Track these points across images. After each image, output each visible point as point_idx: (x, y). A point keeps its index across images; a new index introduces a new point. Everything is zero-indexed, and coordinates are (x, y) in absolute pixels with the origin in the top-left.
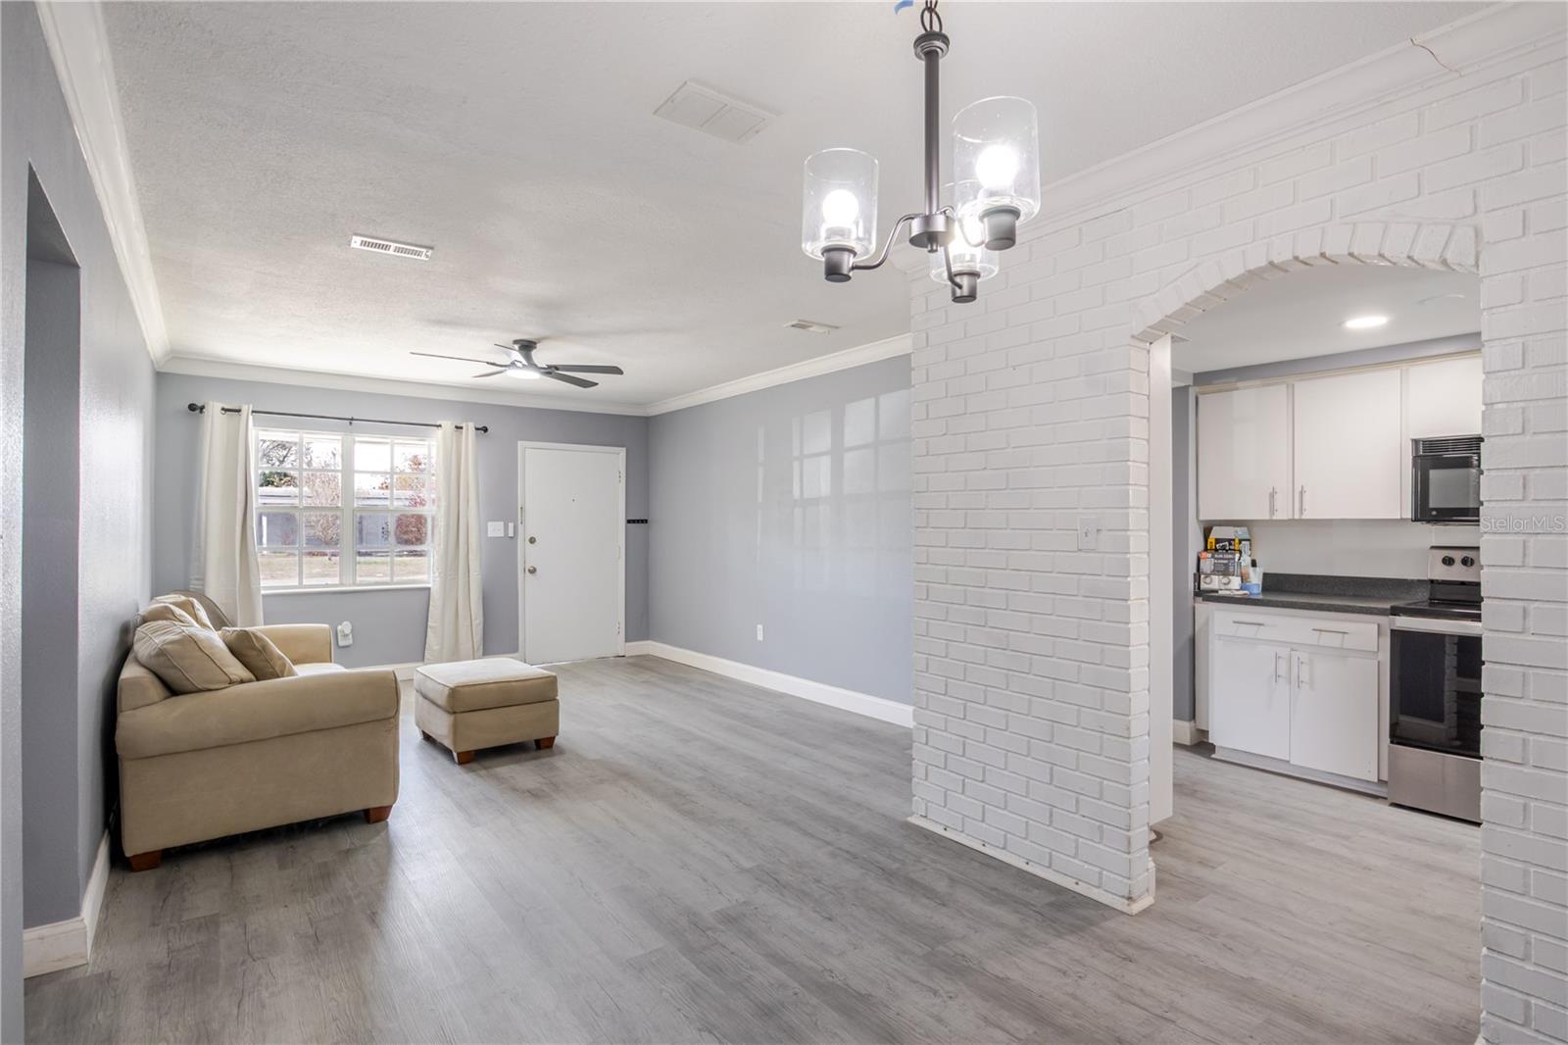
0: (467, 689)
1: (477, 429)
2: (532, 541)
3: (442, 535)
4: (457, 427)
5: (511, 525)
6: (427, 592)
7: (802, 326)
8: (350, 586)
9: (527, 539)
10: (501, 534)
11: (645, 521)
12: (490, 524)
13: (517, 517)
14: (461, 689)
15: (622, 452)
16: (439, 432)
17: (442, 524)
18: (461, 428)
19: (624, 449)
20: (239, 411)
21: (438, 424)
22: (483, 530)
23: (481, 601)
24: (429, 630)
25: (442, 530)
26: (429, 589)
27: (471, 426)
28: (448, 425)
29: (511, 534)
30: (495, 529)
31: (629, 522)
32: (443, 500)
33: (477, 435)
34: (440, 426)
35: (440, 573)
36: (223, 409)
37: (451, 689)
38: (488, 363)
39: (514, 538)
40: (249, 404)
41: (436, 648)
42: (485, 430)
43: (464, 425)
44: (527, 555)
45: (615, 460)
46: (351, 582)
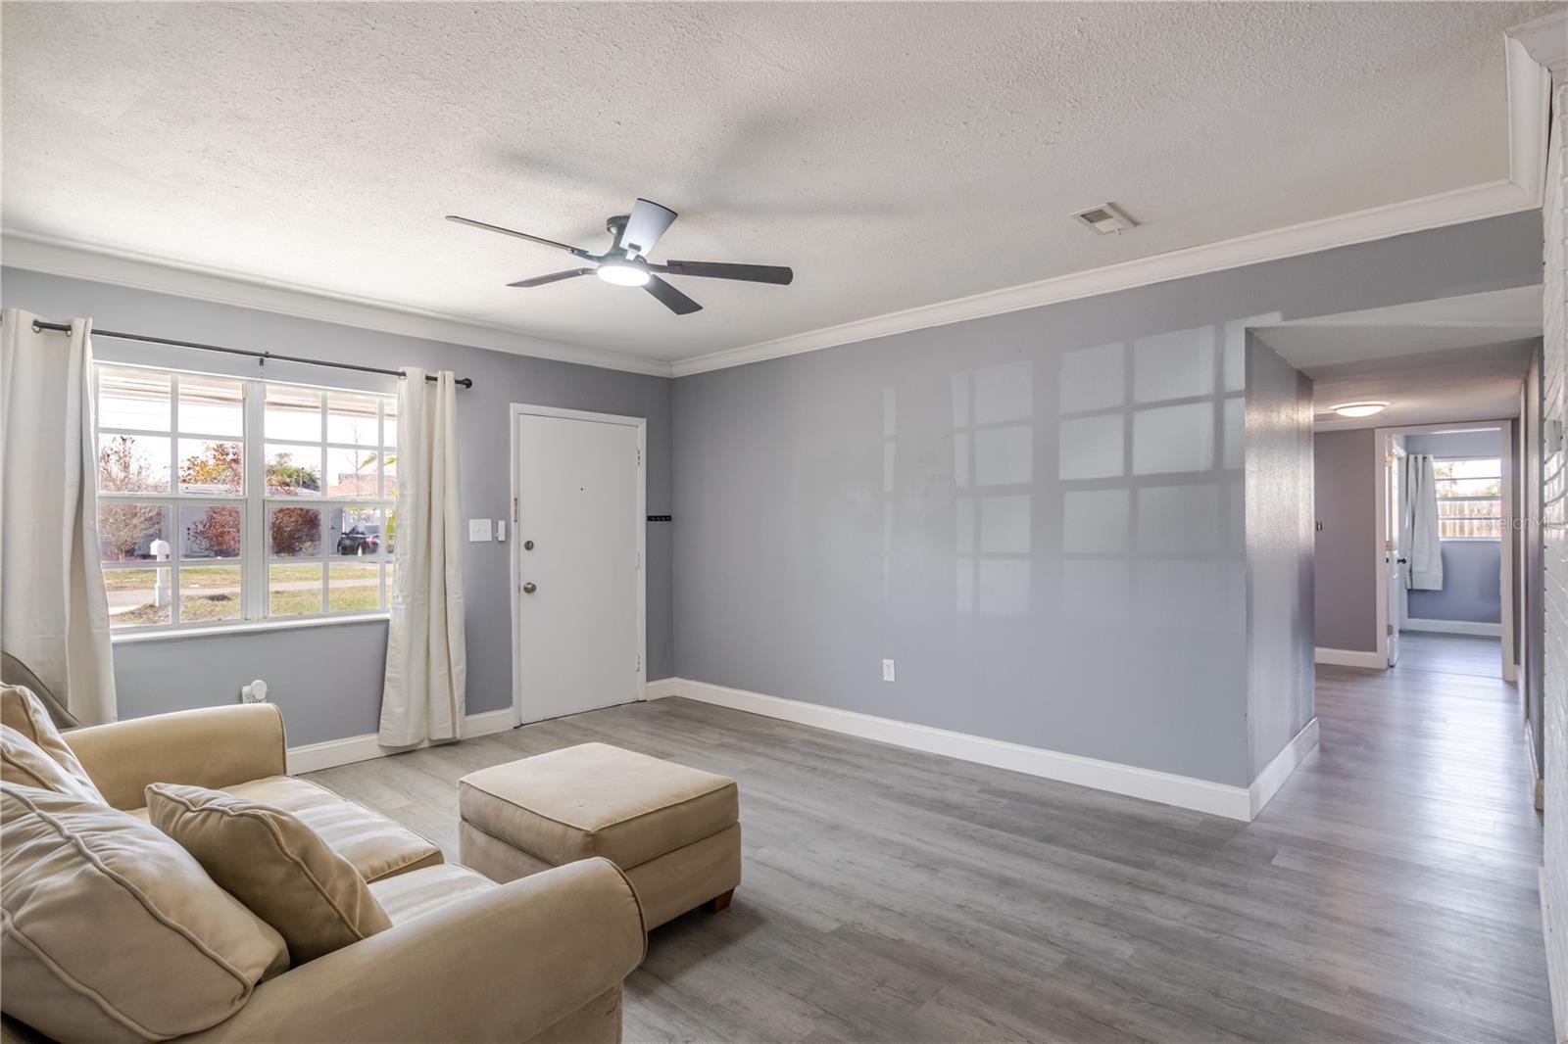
0: (618, 831)
1: (457, 382)
2: (529, 546)
3: (409, 539)
4: (428, 378)
5: (502, 524)
6: (382, 627)
7: (1092, 217)
8: (258, 621)
9: (523, 543)
10: (488, 537)
11: (668, 518)
12: (471, 521)
13: (509, 513)
14: (605, 832)
15: (641, 424)
16: (402, 384)
17: (408, 522)
18: (436, 379)
19: (645, 420)
20: (67, 329)
21: (400, 370)
22: (465, 531)
23: (463, 637)
24: (386, 683)
25: (409, 532)
26: (387, 621)
27: (450, 376)
28: (415, 373)
29: (502, 538)
30: (480, 530)
31: (649, 519)
32: (409, 486)
33: (457, 391)
34: (404, 374)
35: (404, 597)
36: (36, 323)
37: (588, 834)
38: (573, 250)
39: (505, 543)
40: (86, 317)
41: (399, 710)
42: (468, 383)
43: (439, 375)
44: (523, 567)
45: (634, 432)
46: (261, 616)
